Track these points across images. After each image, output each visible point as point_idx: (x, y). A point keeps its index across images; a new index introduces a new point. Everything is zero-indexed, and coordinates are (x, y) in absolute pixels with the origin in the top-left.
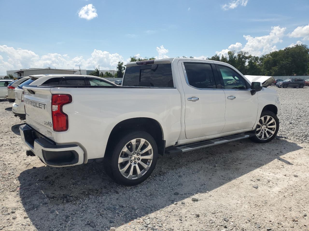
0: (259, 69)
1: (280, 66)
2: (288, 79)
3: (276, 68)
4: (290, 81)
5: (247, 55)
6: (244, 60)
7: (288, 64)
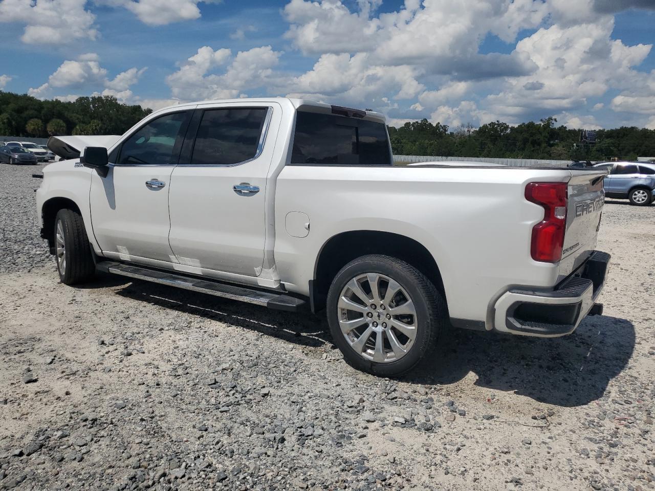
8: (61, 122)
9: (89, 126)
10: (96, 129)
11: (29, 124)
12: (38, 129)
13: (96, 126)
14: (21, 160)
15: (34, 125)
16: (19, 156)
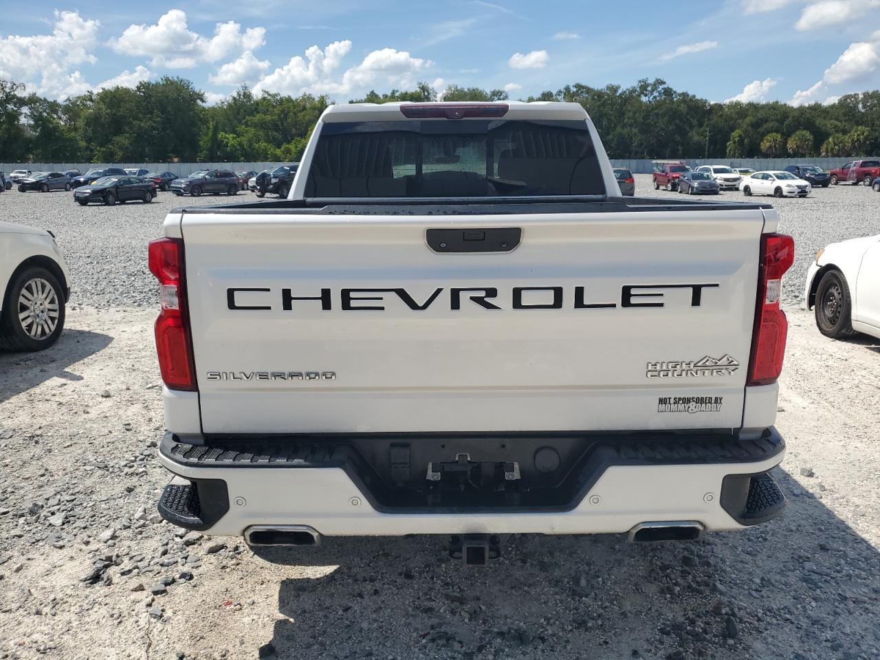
0: (71, 140)
1: (135, 135)
2: (199, 172)
3: (123, 140)
4: (204, 177)
5: (20, 93)
6: (15, 109)
7: (154, 128)
8: (807, 134)
9: (847, 137)
10: (858, 140)
11: (765, 141)
12: (775, 146)
13: (858, 135)
14: (700, 189)
15: (770, 142)
16: (699, 184)
